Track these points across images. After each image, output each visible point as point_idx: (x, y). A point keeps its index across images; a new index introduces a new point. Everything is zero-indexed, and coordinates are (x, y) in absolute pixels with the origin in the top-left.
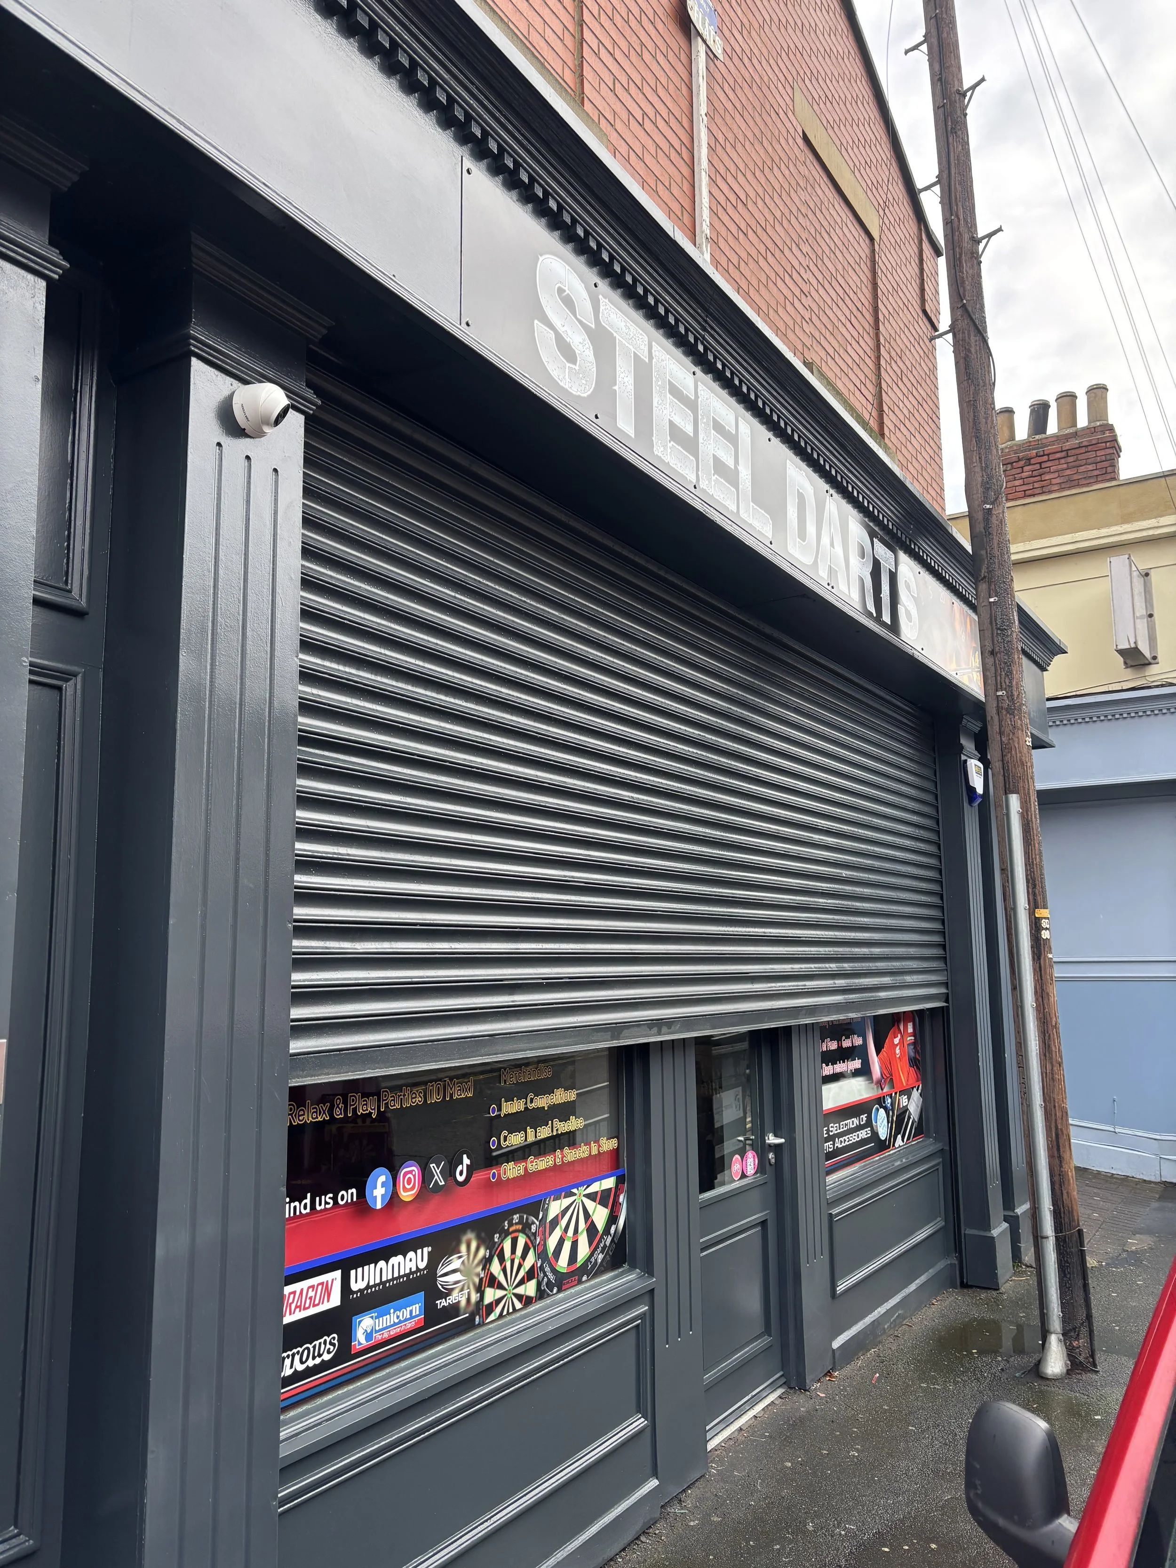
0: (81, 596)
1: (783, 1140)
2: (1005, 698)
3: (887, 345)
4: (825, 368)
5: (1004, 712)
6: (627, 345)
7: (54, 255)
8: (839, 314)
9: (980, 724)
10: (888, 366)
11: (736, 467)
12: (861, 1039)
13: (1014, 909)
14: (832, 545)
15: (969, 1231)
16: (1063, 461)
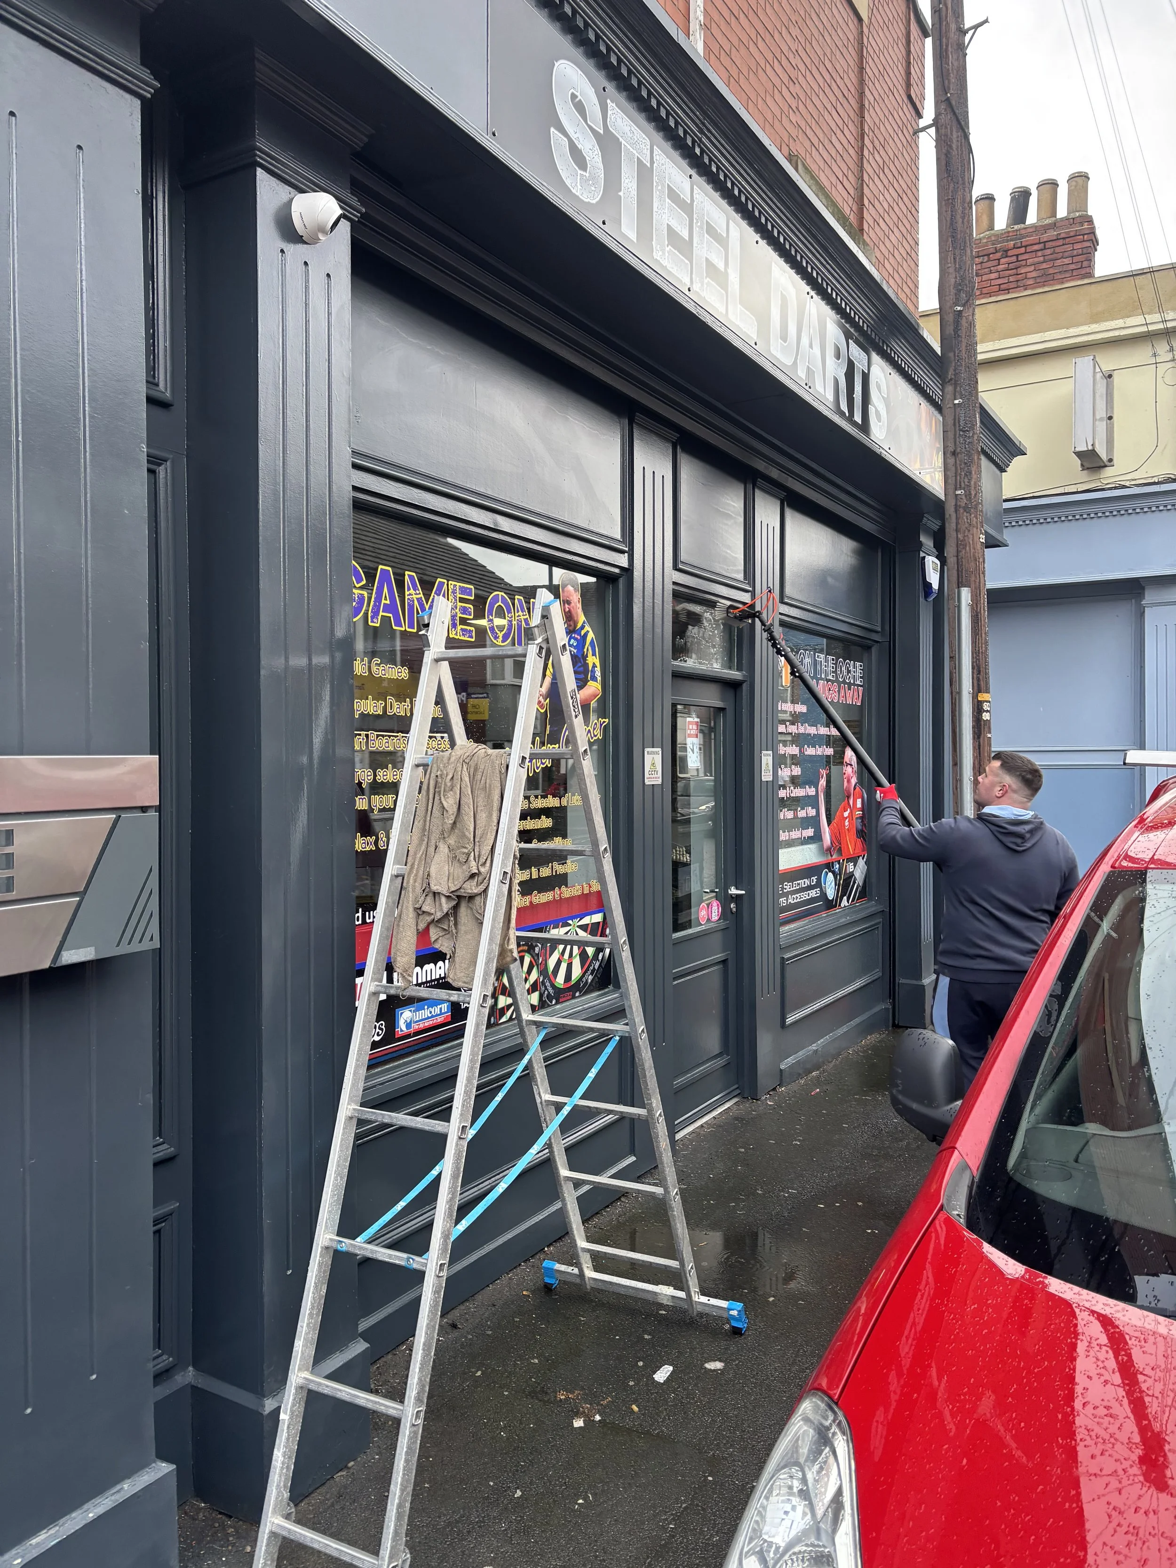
0: (166, 390)
1: (743, 892)
2: (963, 497)
3: (871, 134)
4: (809, 160)
5: (961, 510)
6: (631, 150)
7: (145, 74)
8: (825, 101)
9: (939, 523)
10: (871, 156)
11: (725, 269)
12: (814, 810)
13: (959, 693)
14: (811, 346)
15: (902, 981)
16: (1040, 254)
